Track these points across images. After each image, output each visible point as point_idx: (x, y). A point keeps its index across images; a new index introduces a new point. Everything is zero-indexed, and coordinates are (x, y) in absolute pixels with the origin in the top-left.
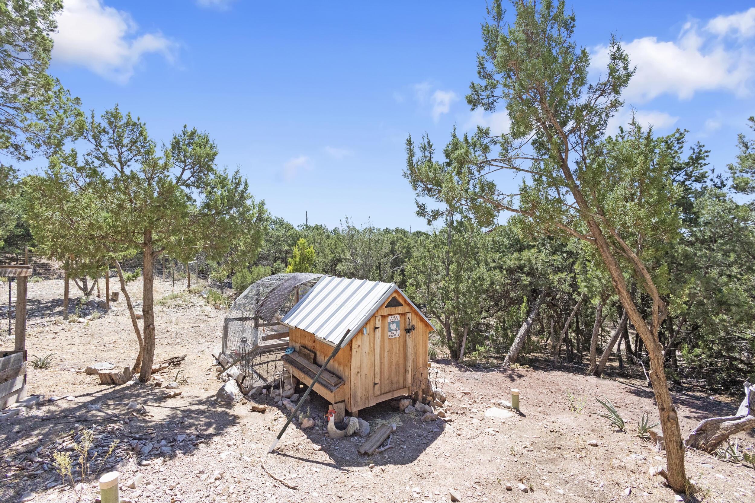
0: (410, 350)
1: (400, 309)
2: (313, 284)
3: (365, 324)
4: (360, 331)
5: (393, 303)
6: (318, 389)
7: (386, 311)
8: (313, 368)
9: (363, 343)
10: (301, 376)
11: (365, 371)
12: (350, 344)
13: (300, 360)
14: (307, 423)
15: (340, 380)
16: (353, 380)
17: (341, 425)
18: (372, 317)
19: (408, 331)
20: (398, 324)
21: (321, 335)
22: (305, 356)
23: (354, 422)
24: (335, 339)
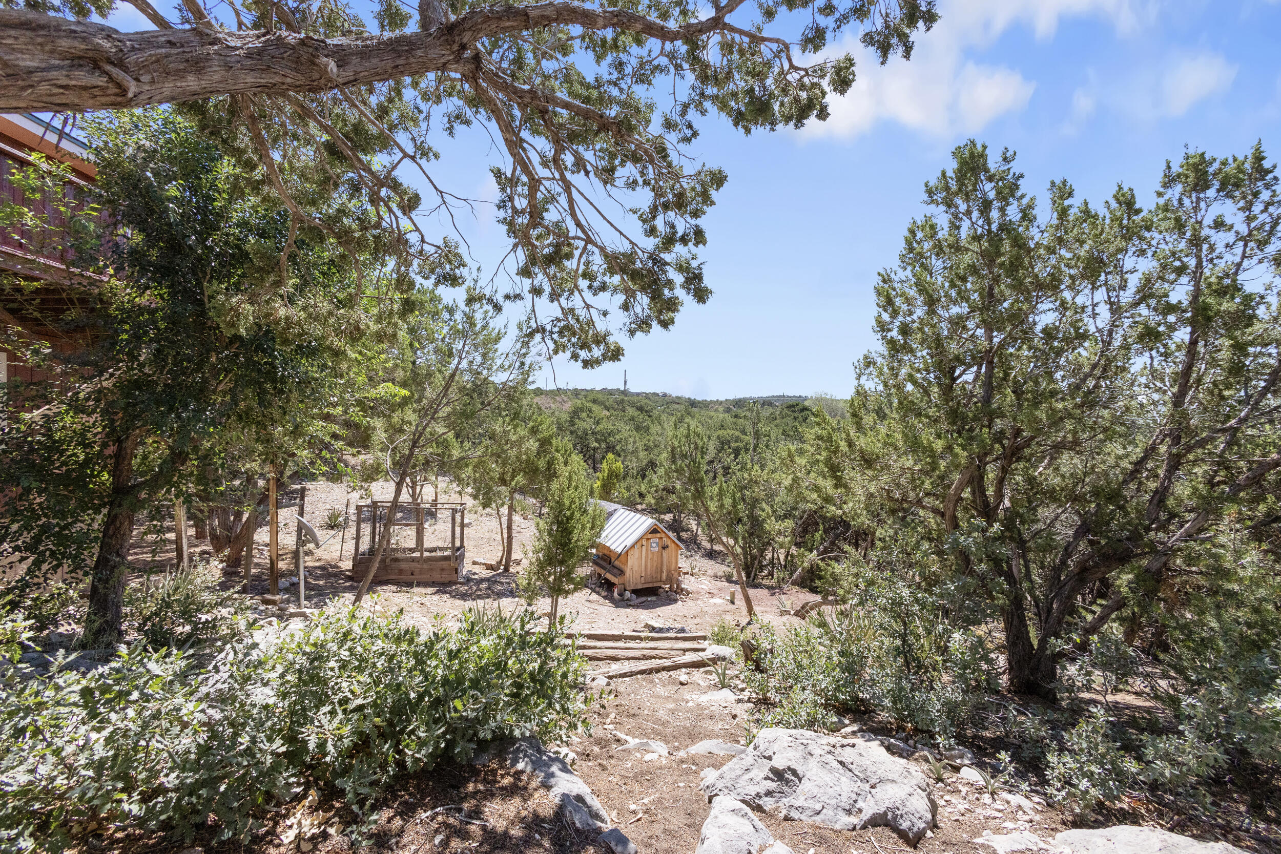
0: (665, 560)
1: (658, 535)
2: (610, 514)
3: (636, 543)
4: (633, 546)
5: (654, 531)
6: (609, 576)
7: (649, 536)
8: (608, 567)
9: (635, 553)
10: (602, 572)
11: (636, 568)
12: (627, 552)
13: (602, 562)
14: (604, 593)
15: (622, 572)
16: (628, 573)
17: (621, 594)
18: (641, 538)
19: (664, 548)
20: (657, 544)
21: (613, 547)
22: (605, 560)
23: (628, 595)
24: (619, 550)
